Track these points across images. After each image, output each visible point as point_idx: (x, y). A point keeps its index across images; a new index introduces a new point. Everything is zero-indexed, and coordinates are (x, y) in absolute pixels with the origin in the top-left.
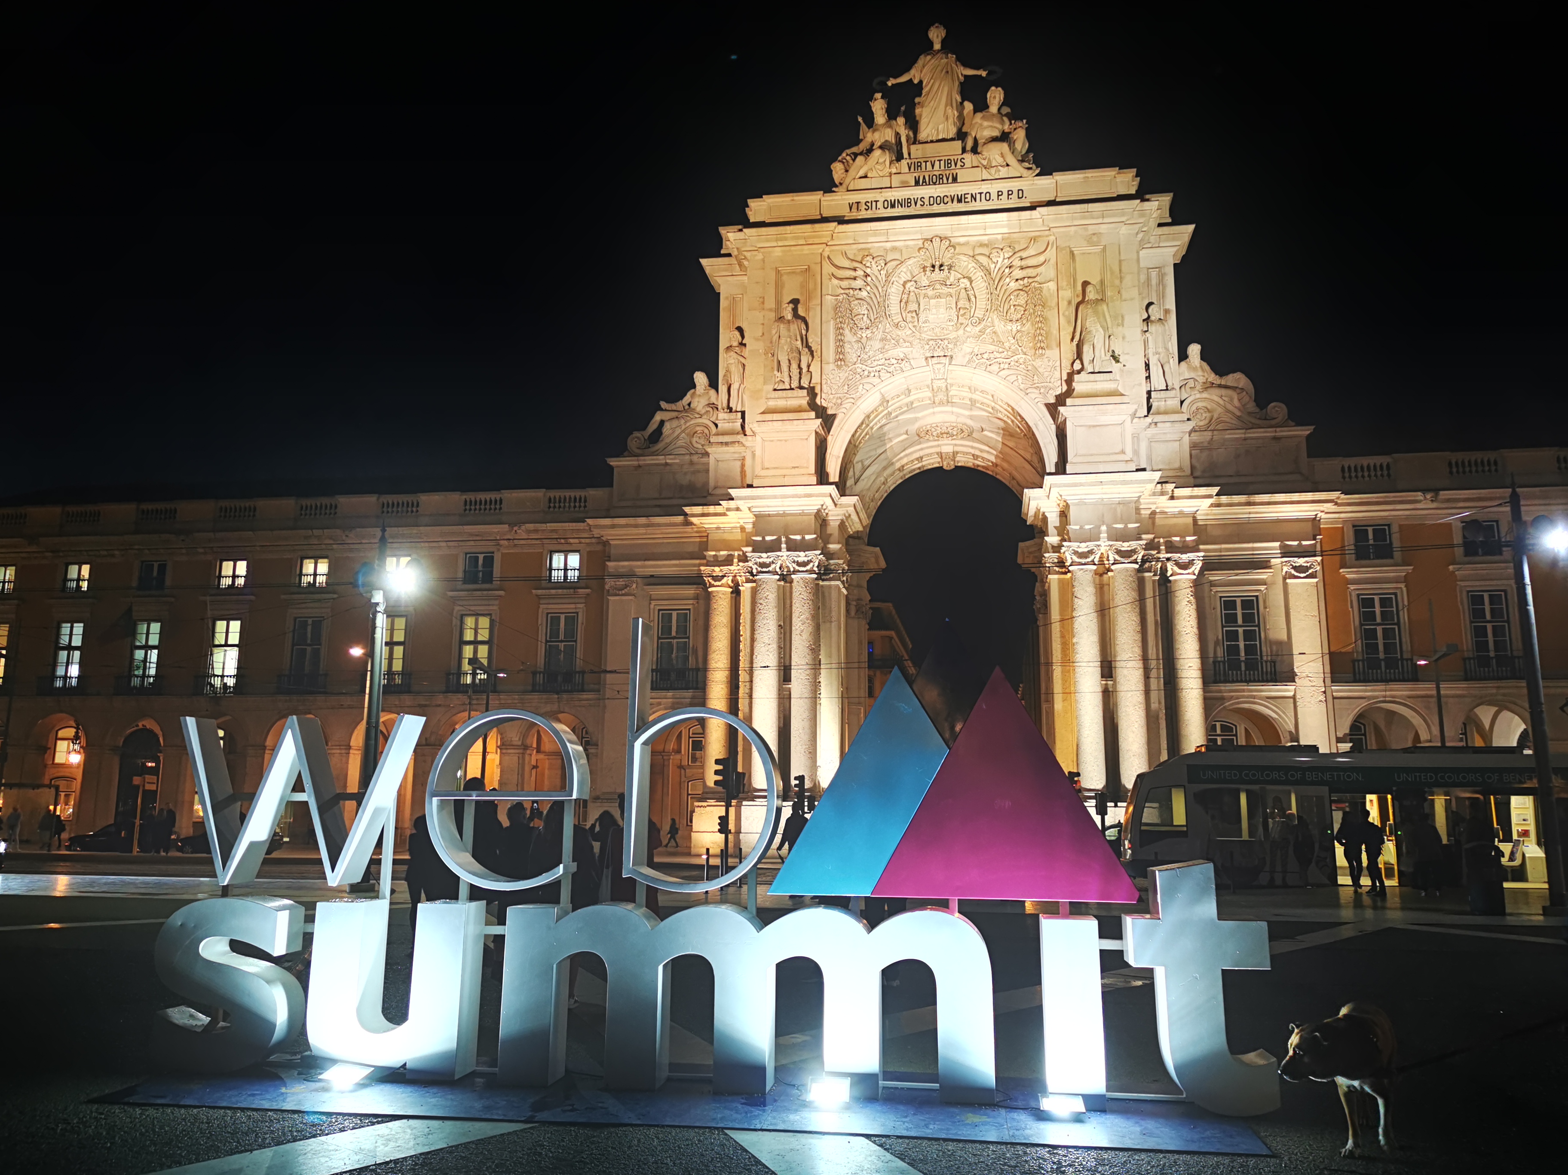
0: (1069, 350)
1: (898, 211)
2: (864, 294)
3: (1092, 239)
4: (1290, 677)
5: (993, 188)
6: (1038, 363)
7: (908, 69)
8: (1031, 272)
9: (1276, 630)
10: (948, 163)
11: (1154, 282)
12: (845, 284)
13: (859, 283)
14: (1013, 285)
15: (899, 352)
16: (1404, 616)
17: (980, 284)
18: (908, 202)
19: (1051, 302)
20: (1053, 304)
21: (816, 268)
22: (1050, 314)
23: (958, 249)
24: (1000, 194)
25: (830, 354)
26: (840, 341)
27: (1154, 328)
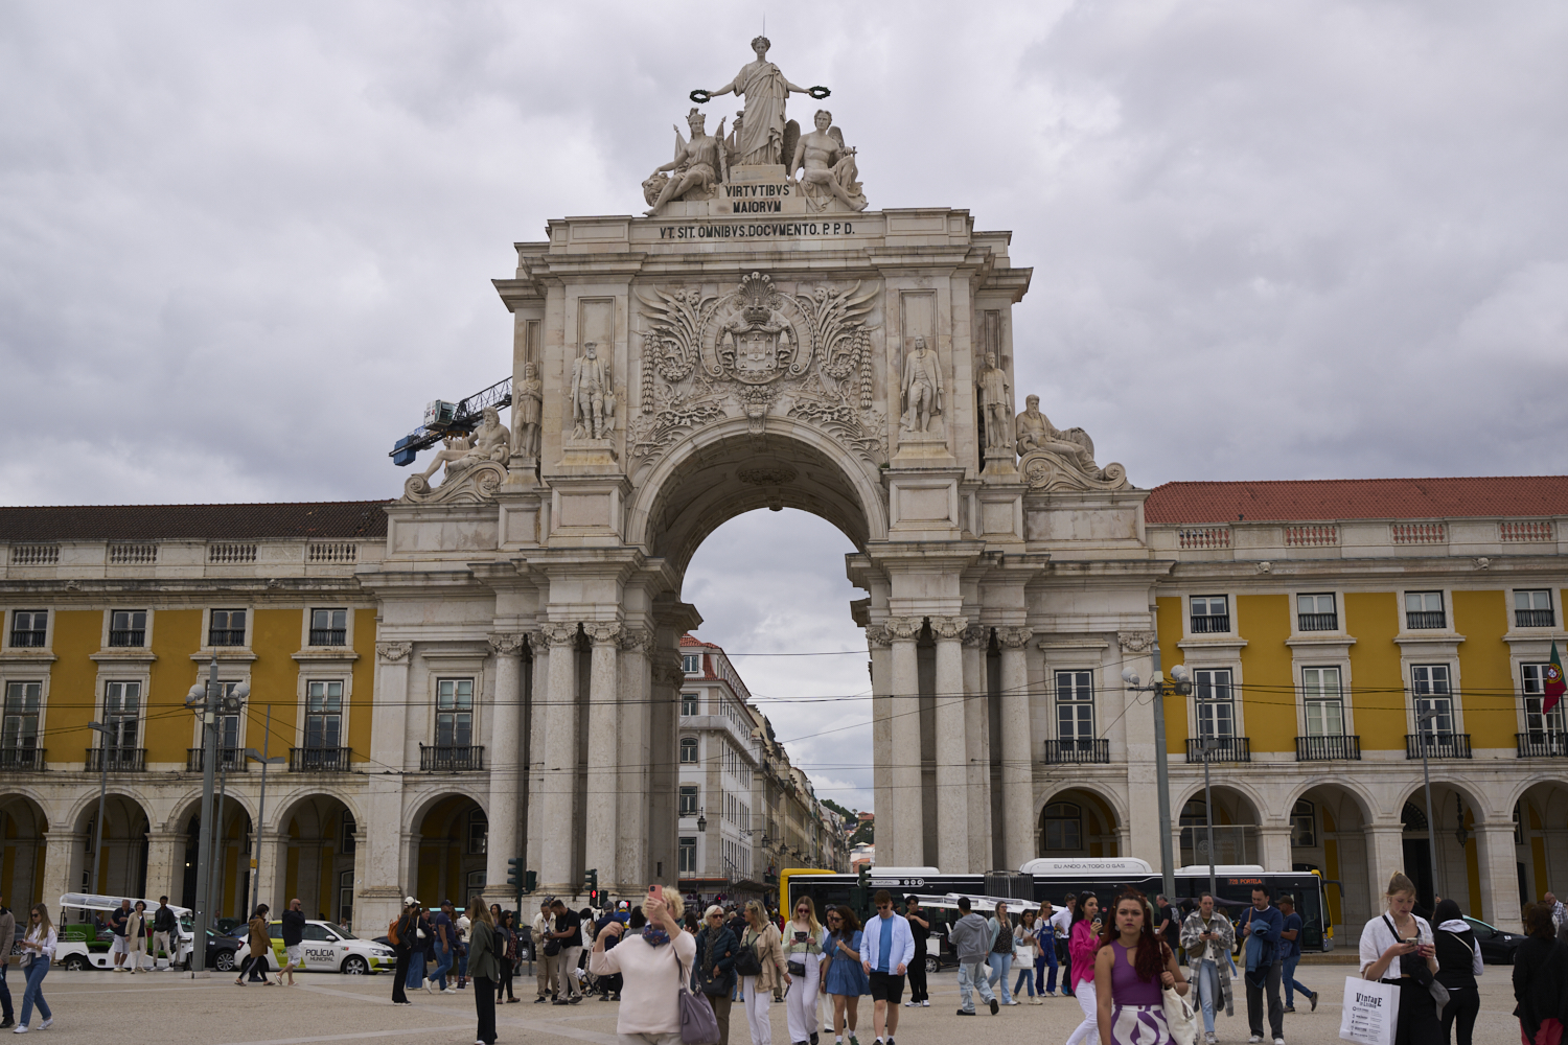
1: (715, 241)
2: (675, 331)
3: (923, 282)
5: (819, 220)
6: (864, 415)
8: (858, 318)
10: (771, 190)
11: (991, 326)
12: (654, 319)
13: (670, 319)
14: (838, 329)
15: (712, 398)
16: (1239, 693)
17: (803, 326)
18: (726, 231)
19: (879, 349)
20: (881, 351)
21: (623, 301)
22: (878, 362)
23: (779, 286)
24: (826, 227)
25: (637, 397)
26: (648, 384)
27: (989, 377)
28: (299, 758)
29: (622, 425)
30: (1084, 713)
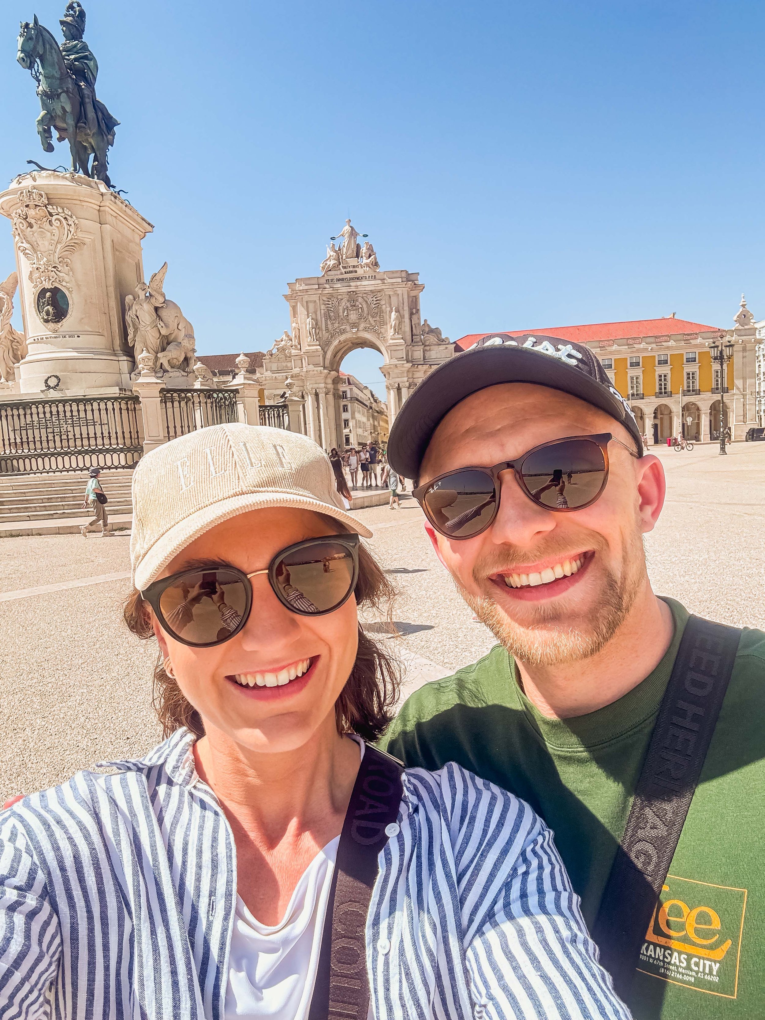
1: (340, 283)
2: (332, 309)
3: (395, 292)
5: (367, 275)
6: (381, 330)
8: (378, 302)
10: (354, 267)
11: (414, 300)
12: (326, 306)
15: (343, 327)
17: (365, 306)
18: (343, 279)
19: (384, 311)
21: (318, 301)
22: (384, 315)
23: (359, 295)
24: (369, 277)
25: (324, 328)
26: (326, 325)
27: (414, 316)
29: (321, 336)
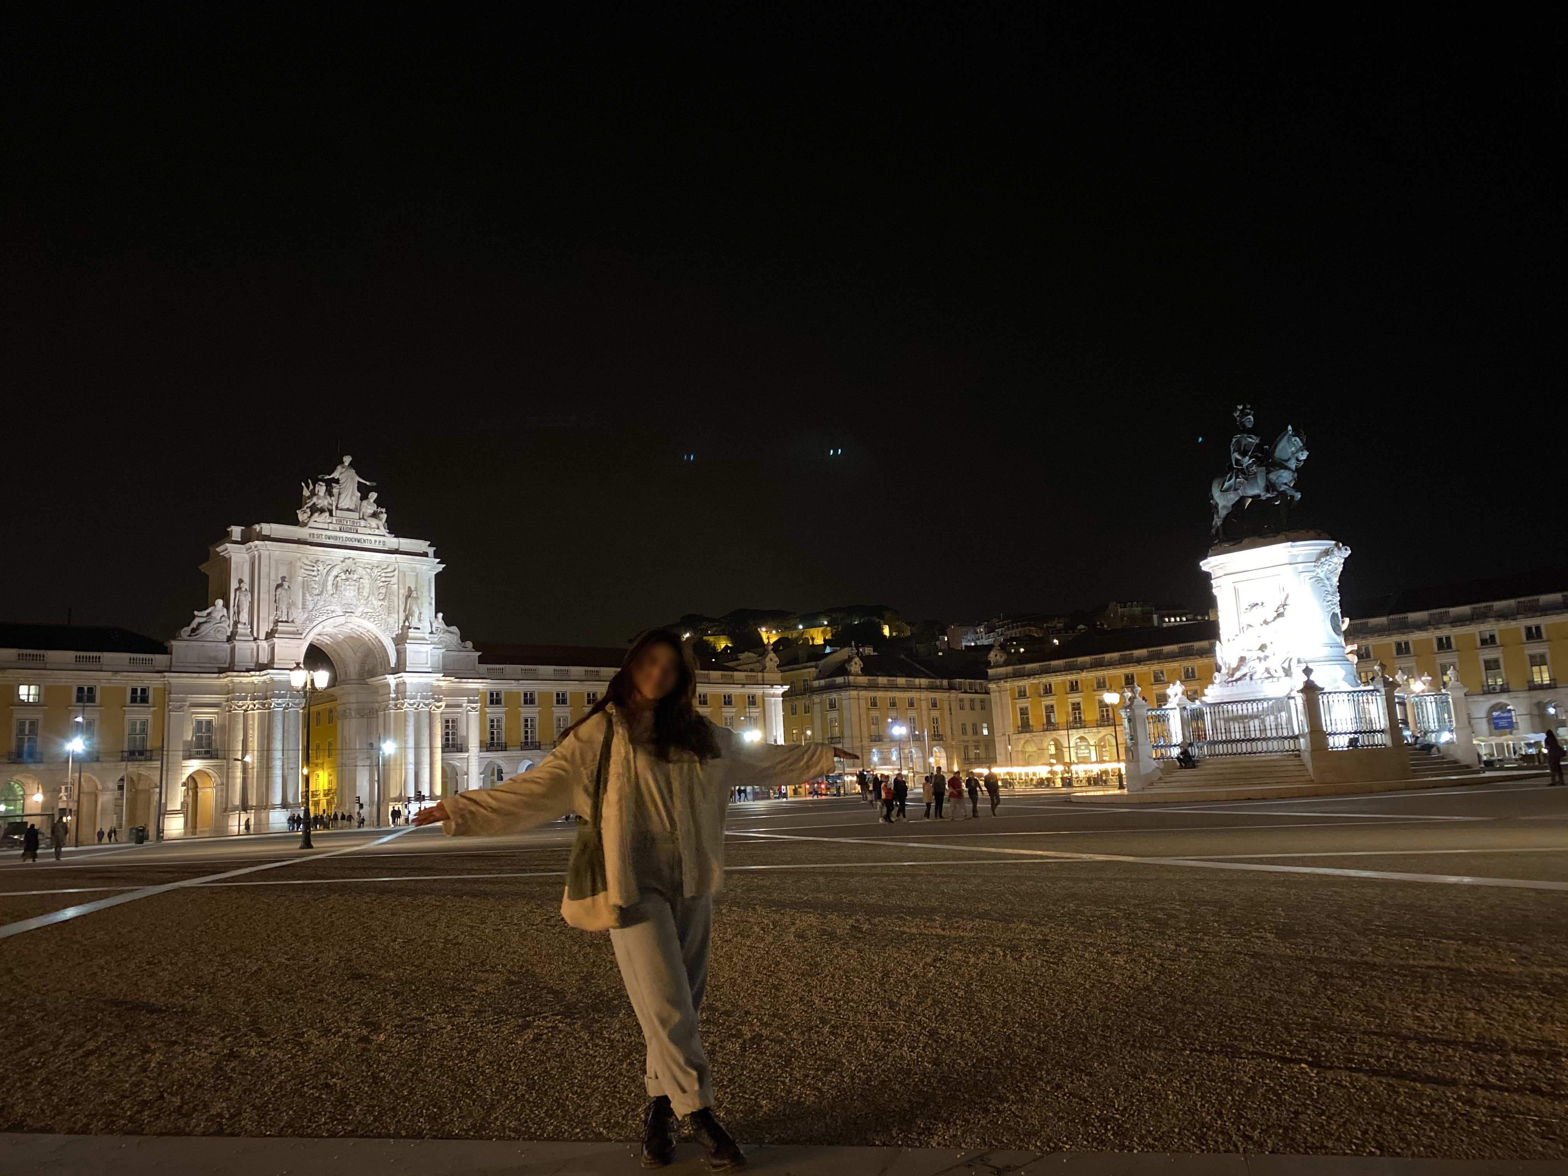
0: (402, 616)
1: (331, 542)
2: (317, 579)
3: (413, 569)
4: (467, 751)
5: (373, 538)
6: (389, 619)
7: (333, 472)
8: (388, 579)
9: (462, 731)
12: (308, 572)
13: (315, 573)
14: (381, 584)
15: (332, 608)
16: (503, 727)
17: (366, 582)
18: (336, 538)
20: (396, 594)
21: (295, 563)
22: (395, 598)
24: (375, 541)
28: (125, 754)
30: (453, 734)
